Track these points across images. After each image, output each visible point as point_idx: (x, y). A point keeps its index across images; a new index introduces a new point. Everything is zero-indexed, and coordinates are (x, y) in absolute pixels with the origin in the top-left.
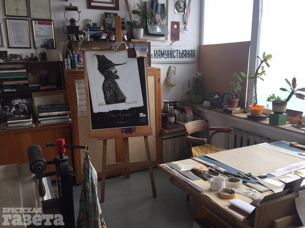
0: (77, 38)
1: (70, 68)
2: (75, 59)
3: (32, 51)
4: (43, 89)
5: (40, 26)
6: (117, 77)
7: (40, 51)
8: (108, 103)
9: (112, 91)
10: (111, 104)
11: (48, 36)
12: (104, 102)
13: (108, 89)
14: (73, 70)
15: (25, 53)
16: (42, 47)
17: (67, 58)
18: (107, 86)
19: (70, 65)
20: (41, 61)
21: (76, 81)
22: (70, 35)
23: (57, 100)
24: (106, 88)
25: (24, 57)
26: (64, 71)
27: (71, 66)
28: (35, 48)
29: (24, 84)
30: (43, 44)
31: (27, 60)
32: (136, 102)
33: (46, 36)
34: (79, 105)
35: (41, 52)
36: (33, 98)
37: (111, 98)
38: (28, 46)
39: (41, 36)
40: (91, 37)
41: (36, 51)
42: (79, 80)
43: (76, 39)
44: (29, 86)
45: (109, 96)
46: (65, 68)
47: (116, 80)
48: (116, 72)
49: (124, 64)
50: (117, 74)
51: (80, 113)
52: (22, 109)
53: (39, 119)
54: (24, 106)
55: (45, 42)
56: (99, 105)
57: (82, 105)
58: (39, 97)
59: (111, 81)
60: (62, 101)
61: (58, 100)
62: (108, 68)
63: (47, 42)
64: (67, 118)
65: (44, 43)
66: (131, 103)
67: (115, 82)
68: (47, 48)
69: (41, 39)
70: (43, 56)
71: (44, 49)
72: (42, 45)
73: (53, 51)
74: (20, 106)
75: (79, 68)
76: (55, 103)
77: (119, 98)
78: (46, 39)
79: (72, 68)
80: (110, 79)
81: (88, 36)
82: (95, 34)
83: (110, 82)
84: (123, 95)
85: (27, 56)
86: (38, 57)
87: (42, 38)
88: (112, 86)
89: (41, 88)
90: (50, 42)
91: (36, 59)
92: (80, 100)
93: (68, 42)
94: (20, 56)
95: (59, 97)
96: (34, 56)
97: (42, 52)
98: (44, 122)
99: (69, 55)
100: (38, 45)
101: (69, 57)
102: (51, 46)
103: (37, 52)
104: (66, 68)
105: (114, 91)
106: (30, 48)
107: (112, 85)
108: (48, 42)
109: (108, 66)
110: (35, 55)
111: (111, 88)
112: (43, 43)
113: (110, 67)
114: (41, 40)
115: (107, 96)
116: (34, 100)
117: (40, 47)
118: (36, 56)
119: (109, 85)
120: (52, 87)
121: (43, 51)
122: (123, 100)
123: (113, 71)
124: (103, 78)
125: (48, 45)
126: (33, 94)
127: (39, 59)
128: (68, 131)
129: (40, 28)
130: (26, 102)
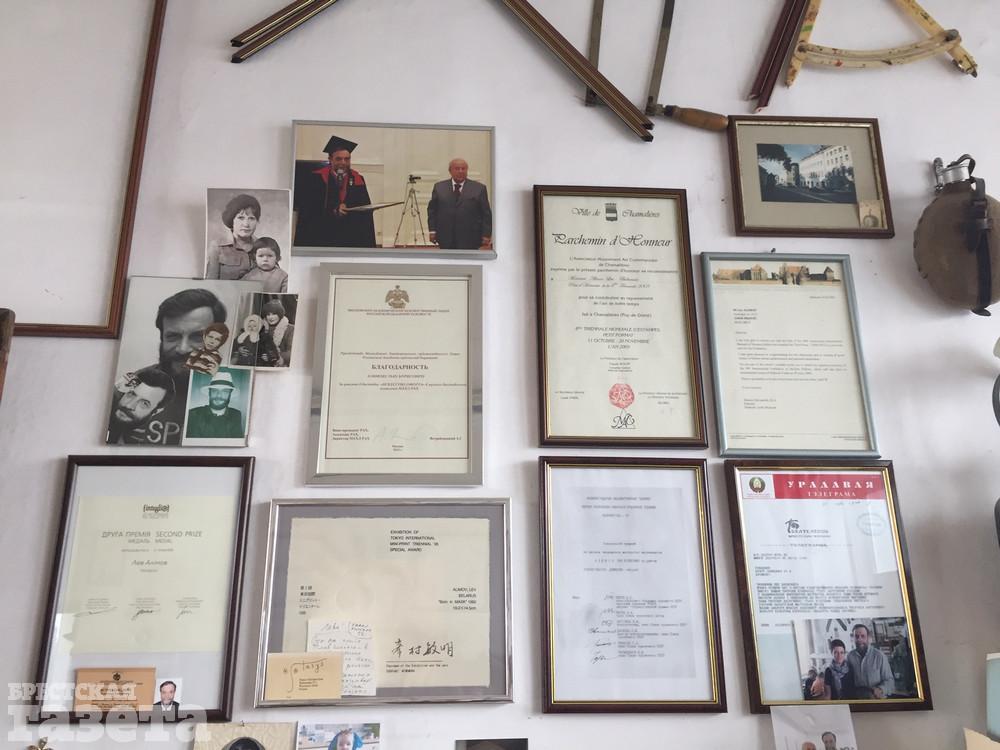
3: (734, 736)
5: (791, 507)
7: (798, 733)
11: (858, 594)
16: (810, 694)
28: (759, 707)
30: (820, 669)
38: (701, 691)
41: (768, 732)
55: (836, 644)
63: (850, 644)
65: (829, 656)
68: (855, 710)
69: (800, 619)
72: (813, 672)
73: (907, 732)
78: (843, 616)
87: (811, 616)
100: (780, 678)
102: (889, 687)
106: (718, 707)
108: (861, 651)
112: (818, 656)
114: (801, 633)
117: (799, 694)
121: (828, 740)
125: (867, 675)
129: (793, 524)
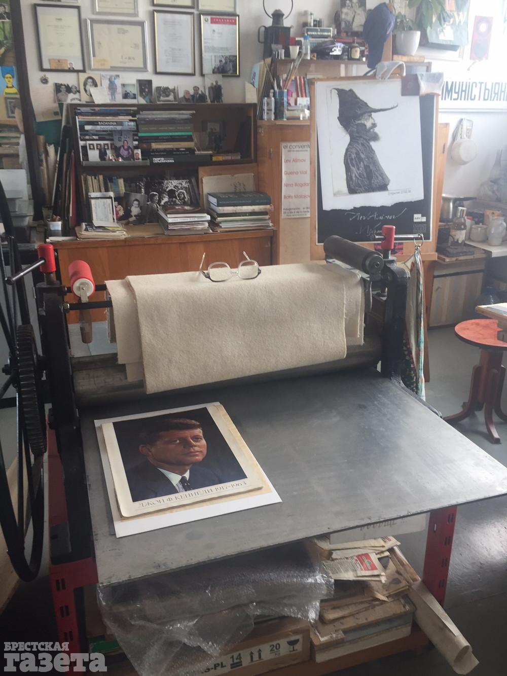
0: (287, 54)
1: (273, 117)
2: (283, 99)
3: (196, 81)
4: (218, 160)
5: (214, 26)
6: (375, 137)
7: (211, 80)
8: (352, 191)
9: (363, 166)
10: (359, 193)
11: (227, 49)
12: (345, 189)
13: (354, 162)
14: (279, 122)
15: (184, 86)
16: (214, 72)
17: (268, 96)
18: (353, 156)
19: (273, 110)
20: (211, 102)
21: (283, 144)
22: (274, 46)
23: (242, 184)
24: (352, 159)
25: (181, 95)
26: (258, 124)
27: (274, 114)
28: (202, 75)
29: (188, 149)
30: (217, 67)
31: (187, 100)
32: (410, 192)
33: (222, 49)
34: (285, 196)
35: (212, 84)
36: (200, 176)
37: (360, 183)
38: (190, 71)
39: (213, 49)
40: (312, 52)
41: (204, 81)
42: (289, 144)
43: (285, 56)
44: (195, 153)
45: (356, 176)
46: (262, 118)
47: (373, 144)
48: (374, 125)
49: (392, 108)
50: (376, 130)
51: (285, 213)
52: (180, 199)
53: (219, 219)
54: (183, 193)
55: (221, 61)
56: (335, 195)
57: (289, 197)
58: (212, 177)
59: (363, 145)
60: (250, 186)
61: (244, 185)
62: (357, 117)
63: (224, 61)
64: (265, 220)
65: (219, 64)
66: (399, 193)
67: (370, 147)
68: (223, 76)
69: (213, 55)
70: (216, 91)
71: (218, 78)
72: (215, 67)
73: (234, 82)
74: (177, 194)
75: (288, 119)
76: (237, 191)
77: (375, 182)
78: (223, 54)
79: (276, 118)
80: (361, 141)
81: (306, 49)
82: (320, 45)
83: (360, 147)
84: (382, 175)
85: (187, 92)
86: (207, 94)
87: (216, 54)
88: (363, 156)
89: (214, 159)
90: (230, 62)
91: (202, 97)
92: (287, 185)
93: (269, 60)
94: (174, 91)
95: (245, 179)
96: (200, 92)
97: (215, 84)
98: (226, 225)
99: (272, 91)
100: (208, 68)
101: (271, 95)
102: (231, 72)
103: (206, 83)
104: (265, 117)
105: (366, 167)
106: (193, 75)
107: (362, 153)
108: (226, 63)
109: (359, 112)
110: (200, 89)
111: (360, 159)
112: (216, 64)
113: (362, 115)
114: (213, 58)
115: (351, 177)
116: (202, 183)
117: (211, 72)
118: (204, 92)
119: (357, 154)
120: (233, 158)
121: (217, 82)
122: (383, 187)
123: (368, 124)
124: (347, 139)
125: (227, 68)
126: (201, 171)
127: (208, 98)
128: (267, 246)
129: (214, 31)
130: (186, 186)
